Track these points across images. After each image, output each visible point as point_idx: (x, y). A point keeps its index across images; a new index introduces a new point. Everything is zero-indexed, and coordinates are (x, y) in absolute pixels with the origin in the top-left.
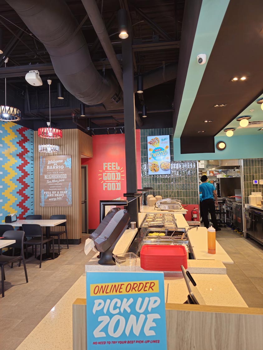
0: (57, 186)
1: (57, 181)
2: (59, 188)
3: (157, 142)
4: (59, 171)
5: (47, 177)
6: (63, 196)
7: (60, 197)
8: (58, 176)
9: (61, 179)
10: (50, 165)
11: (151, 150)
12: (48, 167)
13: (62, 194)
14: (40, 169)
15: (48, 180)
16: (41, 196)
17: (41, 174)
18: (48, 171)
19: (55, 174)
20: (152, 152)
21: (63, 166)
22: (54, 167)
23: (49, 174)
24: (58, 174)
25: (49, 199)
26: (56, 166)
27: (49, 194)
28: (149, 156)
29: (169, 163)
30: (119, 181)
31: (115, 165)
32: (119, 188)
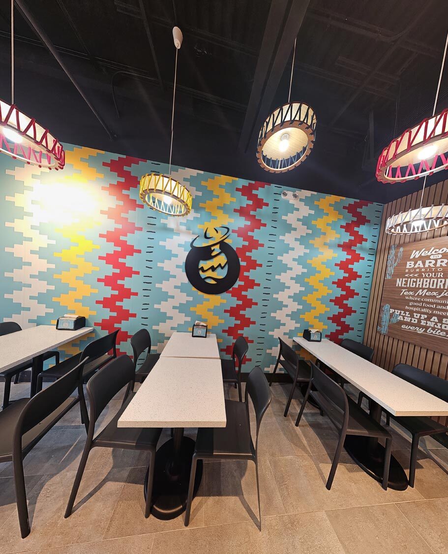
1: (435, 294)
2: (441, 310)
5: (404, 282)
7: (443, 330)
8: (442, 283)
10: (415, 260)
12: (410, 265)
13: (447, 324)
14: (388, 268)
15: (404, 288)
16: (381, 315)
17: (388, 277)
18: (407, 271)
22: (430, 262)
23: (411, 278)
24: (440, 278)
25: (402, 326)
26: (439, 261)
27: (403, 317)
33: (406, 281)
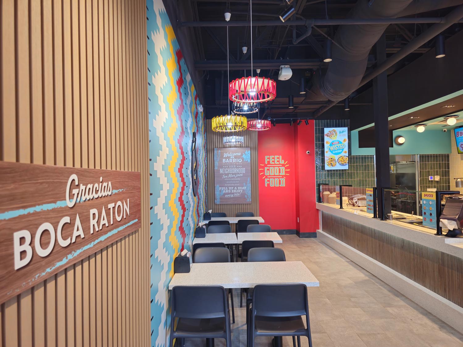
0: (234, 181)
1: (234, 176)
2: (237, 183)
3: (335, 134)
4: (236, 165)
6: (242, 192)
7: (238, 193)
8: (235, 170)
9: (238, 174)
10: (226, 158)
11: (328, 143)
12: (224, 160)
13: (240, 190)
14: (215, 162)
15: (224, 174)
16: (215, 192)
17: (216, 168)
18: (223, 164)
19: (232, 168)
20: (329, 145)
21: (241, 159)
22: (231, 160)
23: (225, 168)
24: (235, 168)
25: (226, 196)
26: (234, 159)
27: (225, 190)
28: (326, 149)
29: (347, 158)
30: (283, 176)
31: (278, 158)
32: (283, 184)
33: (224, 170)
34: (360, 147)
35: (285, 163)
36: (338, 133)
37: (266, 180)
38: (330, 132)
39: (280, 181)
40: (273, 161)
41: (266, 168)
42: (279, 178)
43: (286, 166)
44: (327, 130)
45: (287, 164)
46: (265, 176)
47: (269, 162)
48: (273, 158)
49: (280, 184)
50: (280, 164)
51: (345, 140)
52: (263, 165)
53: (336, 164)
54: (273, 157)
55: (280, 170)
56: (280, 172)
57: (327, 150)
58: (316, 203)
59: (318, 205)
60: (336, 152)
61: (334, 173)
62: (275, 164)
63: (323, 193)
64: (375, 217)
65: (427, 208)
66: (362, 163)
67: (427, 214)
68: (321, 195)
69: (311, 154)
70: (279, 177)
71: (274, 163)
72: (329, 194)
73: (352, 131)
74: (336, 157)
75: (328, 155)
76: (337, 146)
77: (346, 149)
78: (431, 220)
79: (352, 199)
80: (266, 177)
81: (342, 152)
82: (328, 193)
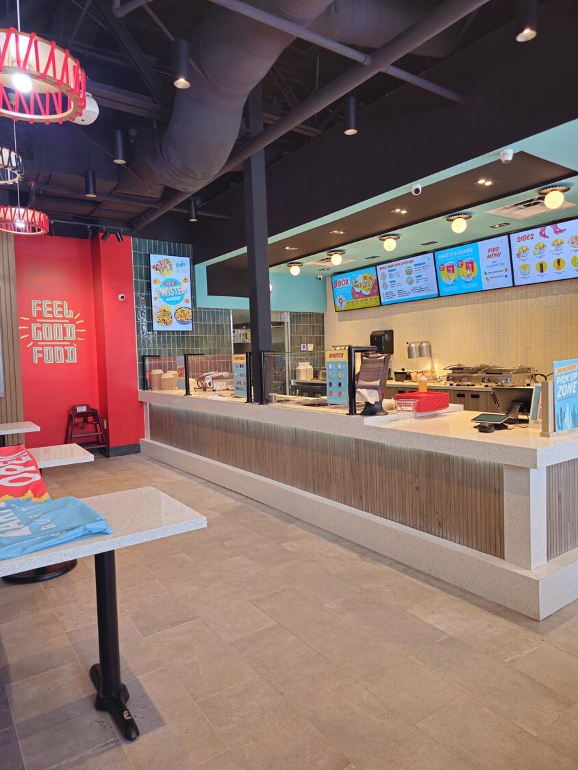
3: (169, 267)
11: (158, 282)
20: (158, 285)
28: (154, 294)
29: (190, 311)
30: (72, 343)
31: (62, 306)
32: (73, 359)
34: (208, 295)
35: (74, 316)
36: (174, 266)
37: (35, 349)
38: (160, 262)
39: (65, 352)
40: (49, 312)
41: (34, 326)
42: (63, 346)
43: (77, 323)
44: (155, 259)
45: (79, 319)
46: (33, 341)
47: (40, 314)
48: (48, 306)
49: (66, 357)
50: (64, 318)
51: (185, 280)
52: (28, 319)
53: (171, 321)
54: (49, 302)
55: (64, 329)
56: (65, 335)
57: (156, 296)
58: (137, 392)
59: (143, 395)
60: (172, 299)
61: (169, 338)
62: (54, 318)
63: (150, 371)
64: (249, 400)
65: (334, 375)
66: (213, 320)
67: (334, 384)
68: (148, 377)
69: (127, 302)
70: (65, 344)
71: (52, 316)
72: (161, 375)
73: (196, 266)
74: (172, 309)
75: (157, 304)
76: (173, 289)
77: (188, 296)
78: (340, 394)
79: (203, 378)
80: (36, 343)
81: (181, 300)
82: (159, 371)
